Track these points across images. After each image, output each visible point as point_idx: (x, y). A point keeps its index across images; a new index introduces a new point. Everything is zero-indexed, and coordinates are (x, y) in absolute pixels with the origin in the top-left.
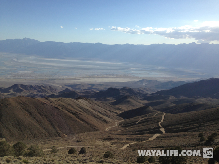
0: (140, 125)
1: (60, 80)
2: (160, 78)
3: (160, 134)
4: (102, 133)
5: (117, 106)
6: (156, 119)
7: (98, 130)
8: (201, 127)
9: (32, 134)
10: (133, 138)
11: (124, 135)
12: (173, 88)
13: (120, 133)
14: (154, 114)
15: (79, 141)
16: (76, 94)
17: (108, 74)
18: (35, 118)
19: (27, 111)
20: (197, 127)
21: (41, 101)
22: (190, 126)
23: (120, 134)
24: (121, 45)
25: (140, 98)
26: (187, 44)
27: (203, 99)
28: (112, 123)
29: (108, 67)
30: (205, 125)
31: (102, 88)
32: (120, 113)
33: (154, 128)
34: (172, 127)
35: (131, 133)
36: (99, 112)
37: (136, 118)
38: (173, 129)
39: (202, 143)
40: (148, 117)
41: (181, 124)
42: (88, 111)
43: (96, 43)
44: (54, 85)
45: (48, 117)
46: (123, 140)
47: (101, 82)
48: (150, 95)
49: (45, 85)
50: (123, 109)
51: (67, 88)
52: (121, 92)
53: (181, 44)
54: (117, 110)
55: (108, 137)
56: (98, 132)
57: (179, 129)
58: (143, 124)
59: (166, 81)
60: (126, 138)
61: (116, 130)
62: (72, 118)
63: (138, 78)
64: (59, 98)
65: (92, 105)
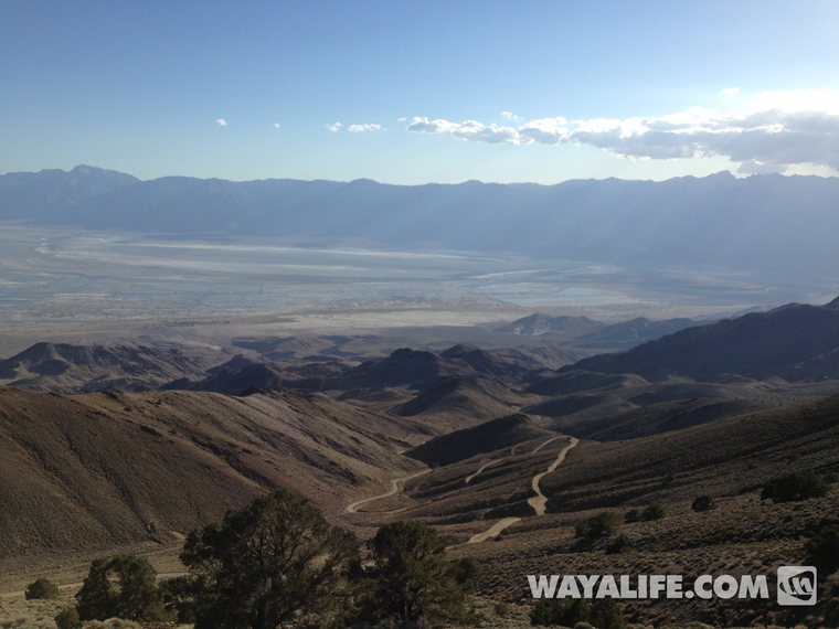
0: (475, 485)
1: (213, 323)
3: (520, 519)
5: (414, 418)
6: (535, 464)
8: (668, 488)
9: (42, 534)
14: (538, 444)
16: (271, 374)
18: (56, 471)
19: (27, 444)
20: (654, 487)
21: (89, 404)
22: (633, 485)
25: (514, 388)
27: (752, 385)
28: (379, 484)
29: (402, 271)
30: (685, 479)
31: (375, 352)
32: (422, 443)
33: (514, 498)
34: (572, 490)
35: (430, 519)
36: (328, 442)
37: (470, 463)
38: (575, 496)
40: (512, 457)
41: (605, 478)
42: (282, 438)
44: (192, 343)
45: (111, 466)
47: (371, 329)
48: (554, 374)
49: (154, 344)
50: (434, 430)
51: (241, 355)
52: (441, 363)
53: (676, 178)
54: (415, 432)
57: (592, 497)
59: (623, 320)
61: (387, 508)
62: (208, 467)
63: (517, 309)
64: (163, 393)
65: (301, 416)
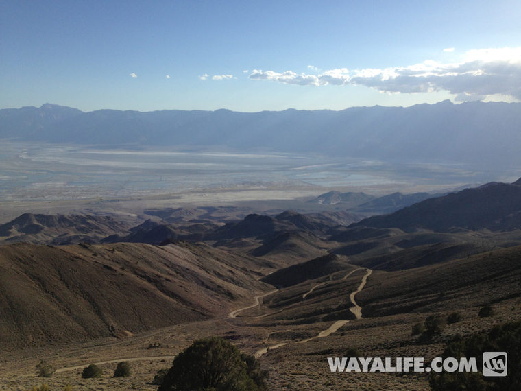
0: (310, 300)
1: (132, 200)
2: (371, 187)
3: (348, 321)
4: (218, 325)
5: (263, 258)
6: (348, 286)
7: (211, 317)
8: (442, 301)
9: (46, 334)
10: (285, 333)
11: (268, 326)
12: (400, 211)
13: (260, 323)
14: (347, 273)
15: (155, 347)
16: (170, 231)
17: (247, 183)
18: (52, 294)
19: (34, 277)
20: (433, 300)
21: (71, 252)
22: (417, 299)
23: (259, 325)
24: (275, 112)
25: (321, 238)
26: (431, 104)
27: (470, 234)
28: (247, 299)
30: (452, 295)
31: (233, 216)
32: (271, 273)
33: (340, 308)
34: (378, 302)
35: (286, 321)
36: (215, 274)
37: (304, 285)
38: (380, 307)
39: (413, 340)
40: (331, 282)
41: (398, 294)
42: (188, 271)
43: (217, 111)
44: (118, 213)
45: (86, 290)
46: (261, 339)
48: (346, 229)
49: (95, 214)
50: (277, 265)
51: (150, 220)
52: (276, 223)
54: (264, 266)
55: (231, 332)
56: (210, 322)
57: (392, 307)
58: (316, 298)
59: (386, 194)
60: (269, 334)
61: (254, 314)
62: (145, 290)
63: (319, 188)
64: (115, 244)
65: (198, 258)
